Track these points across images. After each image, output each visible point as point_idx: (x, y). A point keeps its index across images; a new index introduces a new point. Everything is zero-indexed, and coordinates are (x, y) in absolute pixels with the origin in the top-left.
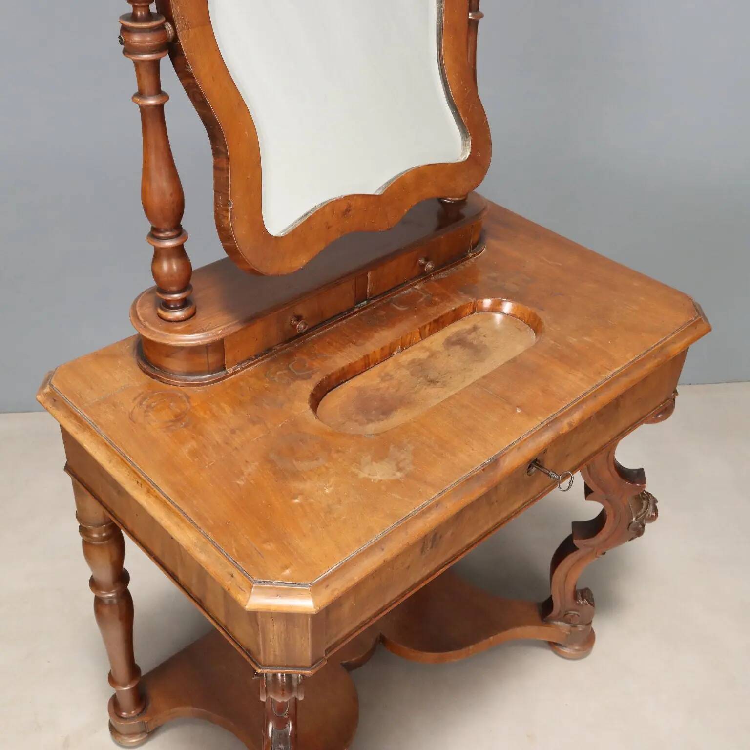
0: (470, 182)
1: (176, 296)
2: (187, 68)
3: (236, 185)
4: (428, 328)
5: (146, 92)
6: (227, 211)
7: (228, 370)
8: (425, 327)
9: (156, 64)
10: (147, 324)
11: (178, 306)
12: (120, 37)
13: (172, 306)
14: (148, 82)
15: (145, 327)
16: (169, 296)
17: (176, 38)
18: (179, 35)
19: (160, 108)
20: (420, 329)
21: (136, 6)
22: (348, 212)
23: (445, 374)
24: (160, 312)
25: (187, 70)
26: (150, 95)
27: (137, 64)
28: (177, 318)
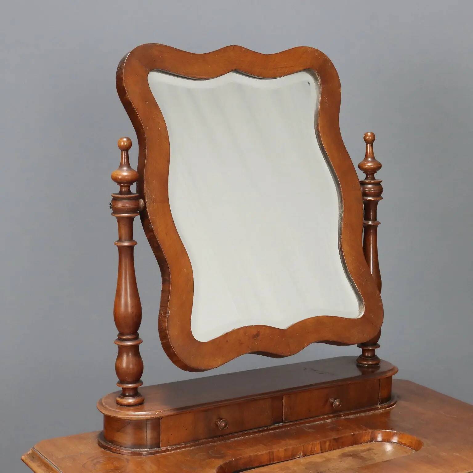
0: (364, 335)
1: (130, 385)
2: (150, 226)
3: (174, 301)
4: (328, 444)
5: (123, 238)
6: (165, 317)
7: (162, 448)
8: (325, 442)
9: (131, 220)
10: (107, 406)
11: (131, 394)
12: (110, 204)
13: (127, 394)
14: (124, 232)
15: (106, 408)
16: (125, 385)
17: (145, 207)
18: (147, 206)
19: (131, 248)
20: (320, 442)
21: (122, 186)
22: (258, 336)
23: (332, 470)
24: (118, 399)
25: (150, 227)
26: (125, 240)
27: (119, 219)
28: (129, 403)
